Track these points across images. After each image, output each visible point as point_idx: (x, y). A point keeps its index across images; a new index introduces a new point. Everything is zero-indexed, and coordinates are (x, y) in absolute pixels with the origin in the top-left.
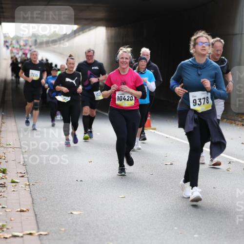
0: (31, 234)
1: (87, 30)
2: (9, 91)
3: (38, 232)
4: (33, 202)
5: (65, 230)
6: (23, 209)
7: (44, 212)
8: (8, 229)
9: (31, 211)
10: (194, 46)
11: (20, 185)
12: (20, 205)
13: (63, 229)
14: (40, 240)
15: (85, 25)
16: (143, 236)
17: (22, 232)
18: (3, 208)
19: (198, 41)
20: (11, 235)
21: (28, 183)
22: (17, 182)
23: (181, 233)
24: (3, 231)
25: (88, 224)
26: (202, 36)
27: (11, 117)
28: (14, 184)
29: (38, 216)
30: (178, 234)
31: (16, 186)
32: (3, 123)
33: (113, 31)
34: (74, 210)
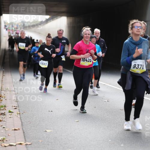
0: (21, 144)
1: (55, 18)
2: (7, 56)
3: (25, 143)
4: (22, 124)
5: (42, 142)
6: (15, 128)
7: (29, 130)
8: (6, 141)
9: (21, 130)
10: (132, 28)
11: (14, 114)
12: (14, 126)
13: (41, 141)
14: (27, 148)
15: (54, 15)
16: (89, 145)
17: (15, 143)
18: (3, 128)
19: (135, 25)
20: (8, 145)
21: (19, 113)
22: (13, 112)
23: (113, 144)
24: (4, 142)
25: (56, 138)
26: (137, 22)
27: (8, 72)
28: (10, 113)
29: (25, 133)
30: (111, 144)
31: (11, 114)
32: (4, 76)
33: (71, 19)
34: (48, 129)
